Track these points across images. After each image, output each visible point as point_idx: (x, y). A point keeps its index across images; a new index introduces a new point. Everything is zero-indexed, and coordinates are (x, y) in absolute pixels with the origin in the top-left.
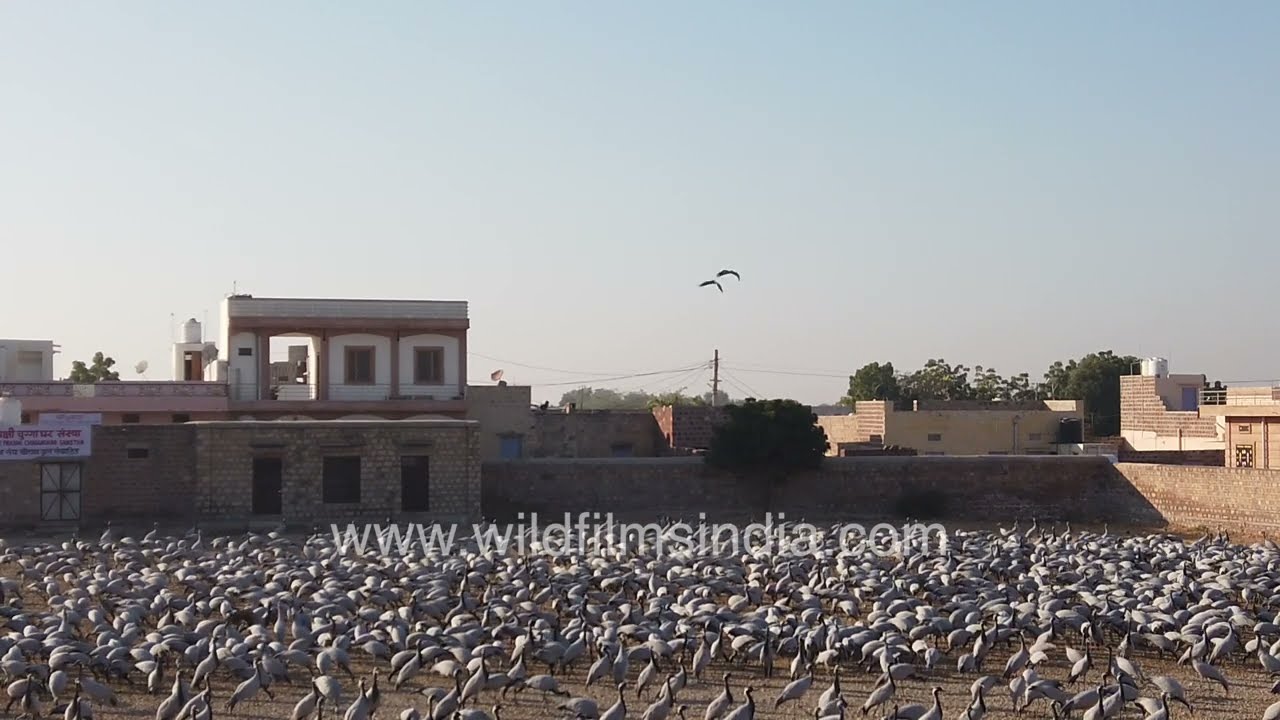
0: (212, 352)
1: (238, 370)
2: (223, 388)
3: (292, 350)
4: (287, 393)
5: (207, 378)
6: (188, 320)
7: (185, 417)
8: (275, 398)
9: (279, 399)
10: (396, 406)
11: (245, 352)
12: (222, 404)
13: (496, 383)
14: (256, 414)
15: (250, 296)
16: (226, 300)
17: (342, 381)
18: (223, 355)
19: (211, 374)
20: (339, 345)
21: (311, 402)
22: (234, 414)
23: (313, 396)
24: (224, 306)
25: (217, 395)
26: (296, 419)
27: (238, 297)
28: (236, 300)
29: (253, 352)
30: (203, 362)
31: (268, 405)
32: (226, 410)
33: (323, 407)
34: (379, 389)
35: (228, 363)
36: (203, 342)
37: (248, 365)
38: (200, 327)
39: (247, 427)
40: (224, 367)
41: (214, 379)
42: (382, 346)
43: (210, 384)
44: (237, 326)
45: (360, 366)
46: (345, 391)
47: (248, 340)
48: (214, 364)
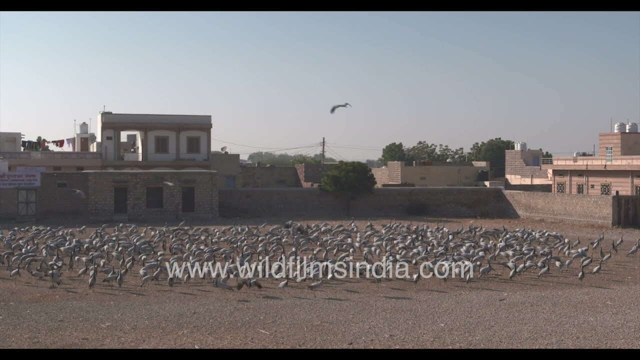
0: (93, 138)
1: (106, 147)
2: (98, 154)
3: (129, 136)
4: (128, 157)
5: (91, 150)
6: (81, 123)
7: (82, 169)
8: (122, 159)
9: (125, 160)
10: (178, 163)
11: (109, 138)
12: (99, 162)
13: (223, 152)
14: (116, 167)
15: (111, 113)
16: (100, 115)
17: (154, 152)
18: (99, 139)
19: (93, 148)
20: (152, 135)
21: (138, 162)
23: (140, 159)
24: (99, 117)
25: (96, 158)
26: (132, 169)
27: (106, 113)
28: (105, 115)
29: (113, 138)
30: (89, 142)
31: (120, 163)
32: (101, 165)
33: (146, 164)
34: (170, 156)
35: (102, 143)
36: (89, 133)
37: (110, 145)
38: (87, 126)
39: (111, 173)
40: (99, 145)
41: (95, 151)
42: (172, 136)
43: (93, 153)
44: (105, 127)
45: (162, 145)
46: (154, 156)
47: (110, 133)
48: (95, 143)
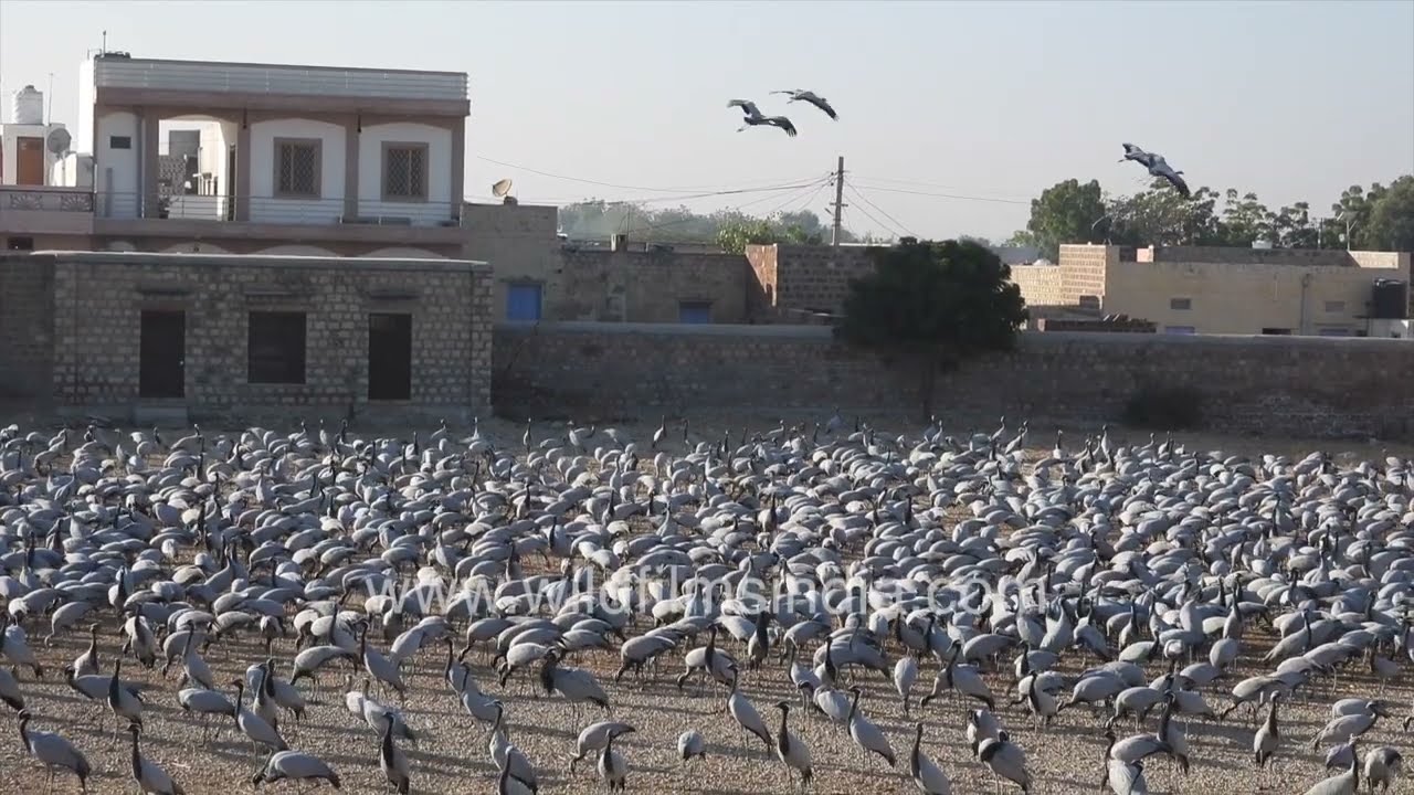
0: (61, 141)
1: (110, 171)
2: (83, 198)
3: (176, 135)
4: (180, 208)
5: (58, 182)
6: (21, 88)
7: (25, 242)
8: (164, 215)
9: (170, 216)
10: (352, 234)
11: (119, 143)
12: (85, 224)
13: (499, 201)
14: (139, 241)
15: (128, 56)
16: (91, 62)
17: (271, 195)
18: (83, 143)
19: (63, 174)
20: (265, 135)
21: (214, 224)
22: (100, 240)
23: (220, 210)
24: (87, 70)
25: (77, 208)
26: (196, 250)
27: (109, 56)
28: (107, 59)
29: (133, 143)
30: (48, 155)
31: (153, 227)
32: (91, 232)
33: (238, 232)
34: (326, 207)
35: (94, 158)
36: (46, 123)
37: (124, 164)
38: (41, 100)
39: (130, 263)
40: (86, 164)
41: (71, 182)
42: (332, 140)
43: (63, 192)
44: (107, 102)
45: (298, 169)
46: (270, 208)
47: (124, 124)
48: (70, 161)
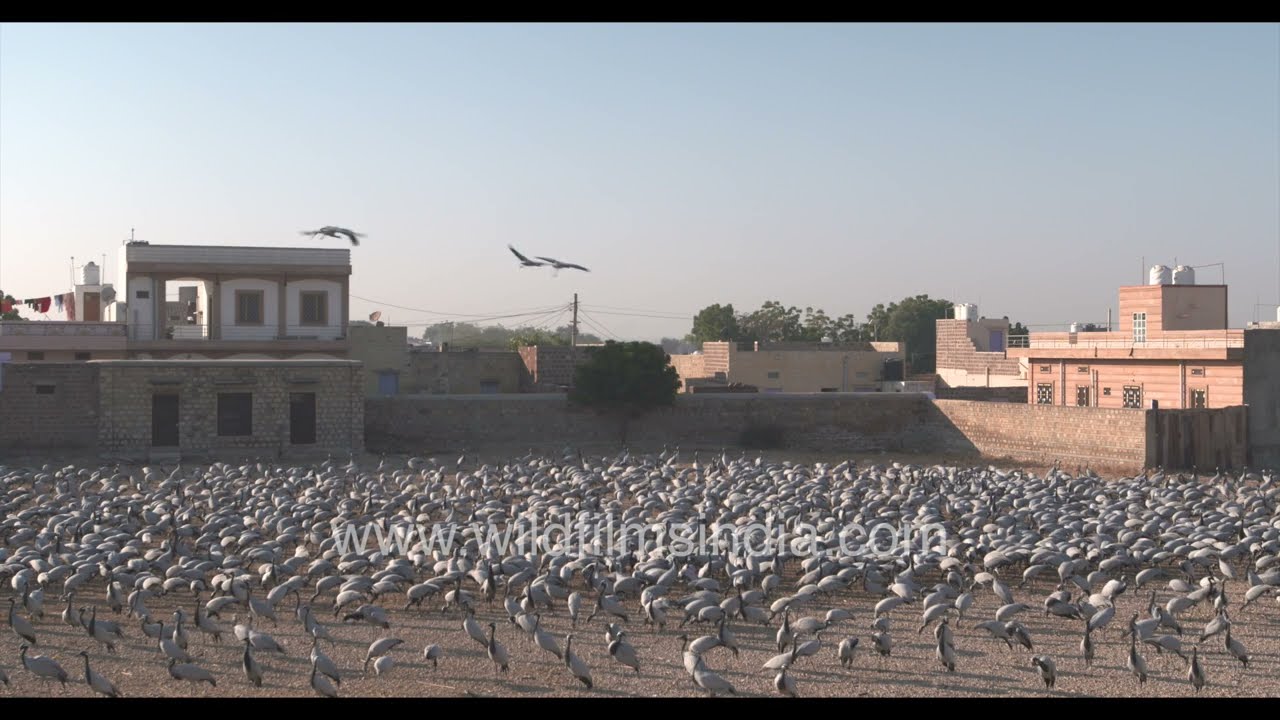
0: (109, 294)
1: (136, 313)
2: (122, 328)
3: (182, 290)
4: (181, 332)
5: (106, 319)
6: (86, 263)
7: (86, 355)
8: (169, 337)
9: (174, 338)
10: (283, 346)
11: (142, 295)
12: (121, 343)
13: (373, 322)
14: (154, 353)
15: (147, 243)
16: (125, 247)
17: (233, 323)
18: (121, 297)
19: (110, 314)
20: (229, 289)
21: (200, 341)
22: (132, 353)
23: (205, 333)
24: (123, 250)
25: (116, 334)
26: (189, 357)
27: (136, 243)
28: (134, 247)
29: (151, 296)
30: (102, 303)
31: (165, 344)
32: (125, 348)
33: (214, 347)
34: (267, 330)
35: (127, 304)
36: (101, 283)
37: (145, 307)
38: (98, 270)
39: (146, 366)
40: (122, 308)
41: (114, 319)
42: (270, 291)
43: (110, 324)
44: (133, 272)
45: (250, 309)
46: (234, 333)
47: (145, 284)
48: (113, 306)
